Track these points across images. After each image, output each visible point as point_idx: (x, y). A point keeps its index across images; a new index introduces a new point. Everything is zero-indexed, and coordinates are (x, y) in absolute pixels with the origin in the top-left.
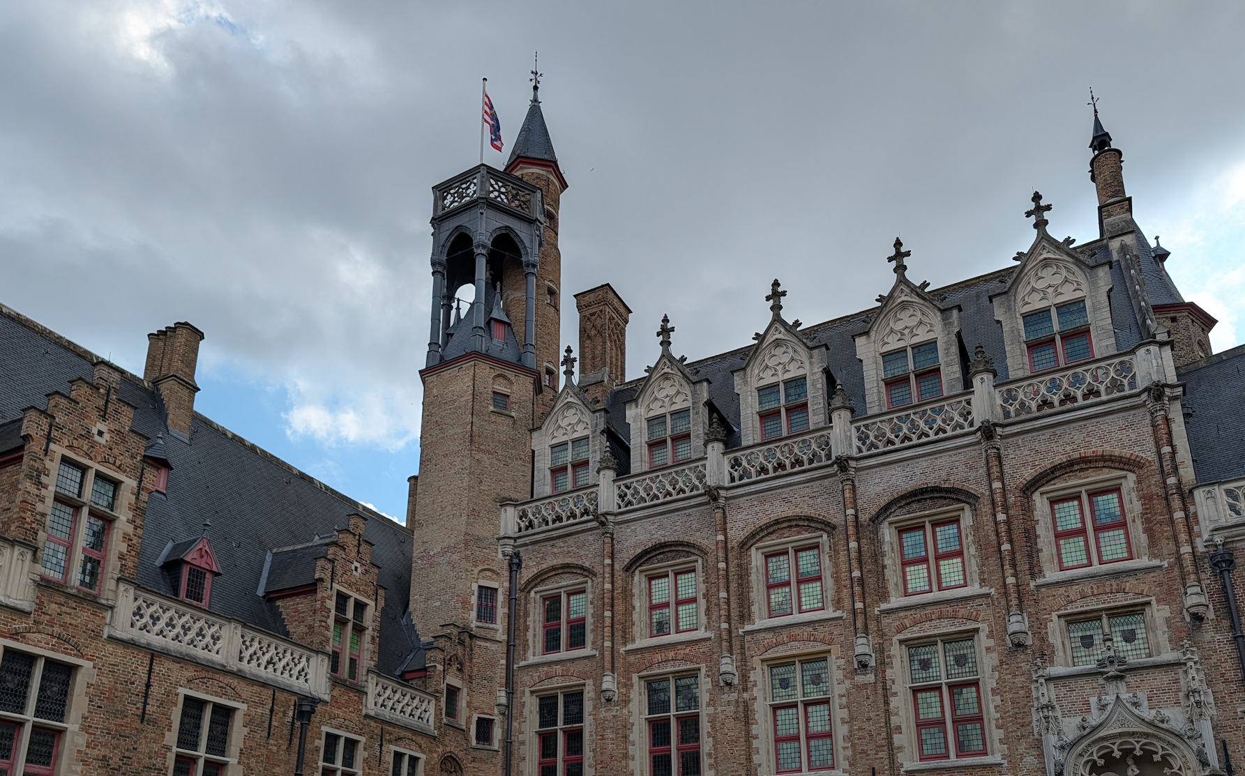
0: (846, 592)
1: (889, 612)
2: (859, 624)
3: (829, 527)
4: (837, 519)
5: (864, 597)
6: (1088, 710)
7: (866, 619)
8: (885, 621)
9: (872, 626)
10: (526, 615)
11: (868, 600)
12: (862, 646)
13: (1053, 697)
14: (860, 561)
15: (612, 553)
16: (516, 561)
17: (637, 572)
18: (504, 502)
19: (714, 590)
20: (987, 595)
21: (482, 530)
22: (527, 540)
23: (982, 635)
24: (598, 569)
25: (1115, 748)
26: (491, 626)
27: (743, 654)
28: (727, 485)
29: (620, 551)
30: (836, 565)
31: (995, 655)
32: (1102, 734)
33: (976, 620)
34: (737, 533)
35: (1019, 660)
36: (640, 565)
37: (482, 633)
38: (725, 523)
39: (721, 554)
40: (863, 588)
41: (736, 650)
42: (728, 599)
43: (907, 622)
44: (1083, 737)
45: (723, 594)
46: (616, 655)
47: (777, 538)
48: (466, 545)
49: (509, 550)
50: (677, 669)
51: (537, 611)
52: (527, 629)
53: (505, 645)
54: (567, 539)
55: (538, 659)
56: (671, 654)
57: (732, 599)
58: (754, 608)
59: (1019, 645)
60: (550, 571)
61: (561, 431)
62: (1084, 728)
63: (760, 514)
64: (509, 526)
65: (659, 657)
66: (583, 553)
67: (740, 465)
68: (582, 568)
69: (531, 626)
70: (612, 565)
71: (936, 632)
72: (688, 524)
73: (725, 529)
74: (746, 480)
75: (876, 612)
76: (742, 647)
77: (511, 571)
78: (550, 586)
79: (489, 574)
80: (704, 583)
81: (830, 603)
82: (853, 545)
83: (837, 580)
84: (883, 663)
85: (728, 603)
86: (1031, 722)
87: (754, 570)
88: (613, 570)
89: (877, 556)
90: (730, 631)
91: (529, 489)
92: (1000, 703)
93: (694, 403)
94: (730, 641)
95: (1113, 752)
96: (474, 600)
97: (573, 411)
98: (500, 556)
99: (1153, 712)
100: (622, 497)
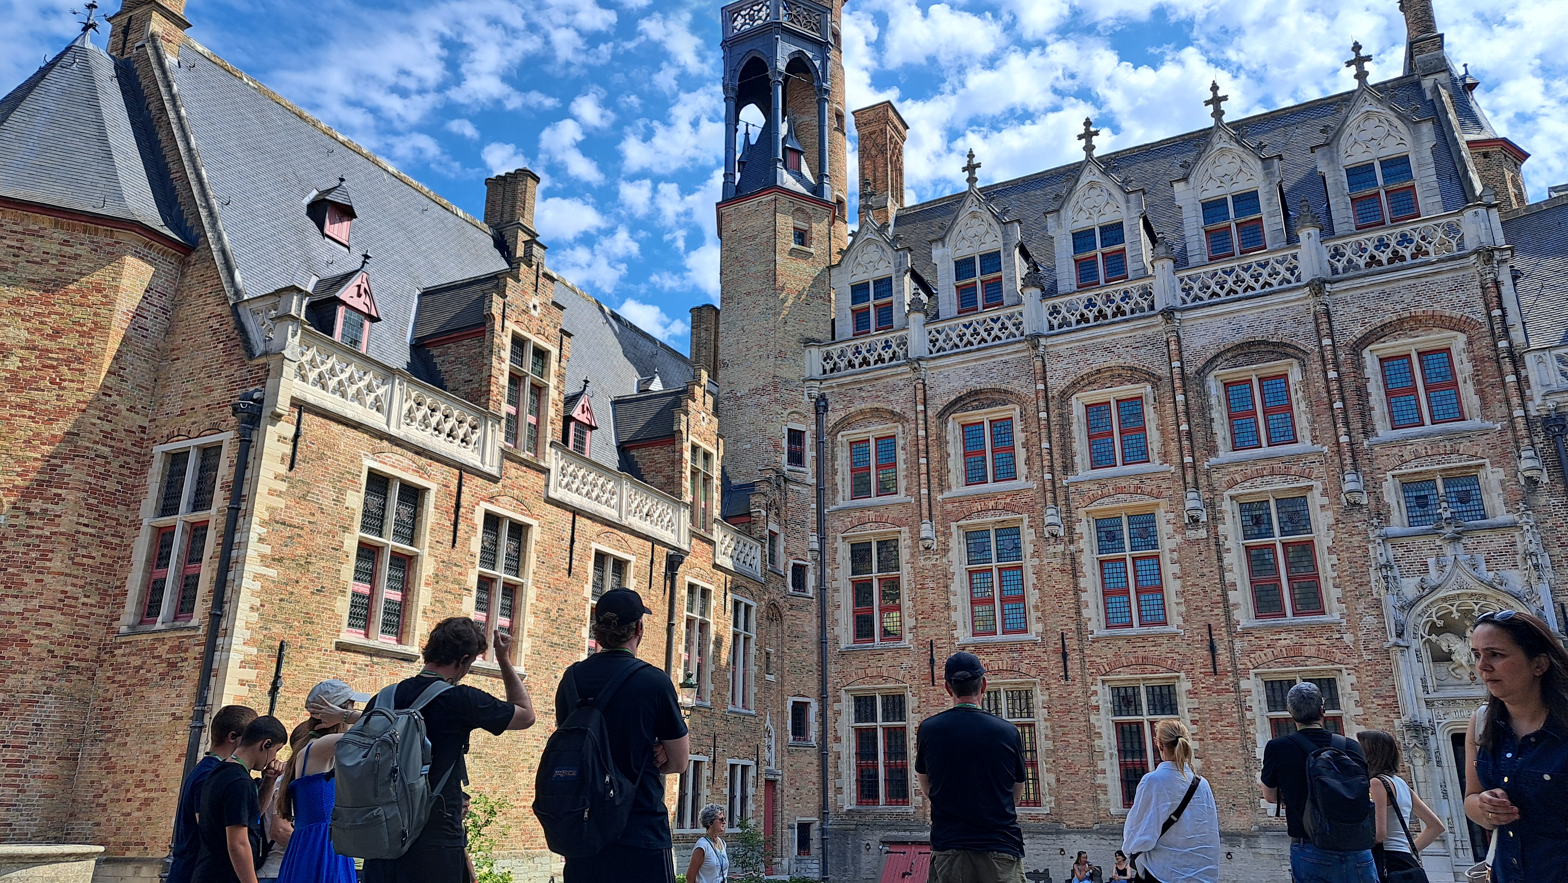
0: (1173, 446)
1: (1218, 467)
2: (1189, 478)
3: (1154, 379)
4: (1164, 372)
5: (1193, 452)
6: (1427, 571)
7: (1195, 473)
8: (1215, 476)
9: (1203, 481)
10: (834, 458)
11: (1197, 455)
12: (1192, 501)
13: (1391, 558)
14: (1187, 413)
15: (925, 399)
16: (823, 403)
17: (950, 418)
18: (808, 342)
19: (1035, 440)
20: (1320, 453)
21: (787, 372)
22: (834, 383)
23: (1317, 493)
24: (911, 415)
25: (1454, 609)
26: (801, 469)
27: (1068, 505)
28: (1045, 333)
29: (933, 397)
30: (1161, 417)
31: (1330, 513)
32: (1441, 594)
33: (1309, 478)
34: (1057, 384)
35: (1355, 519)
36: (954, 412)
37: (793, 475)
38: (1045, 372)
39: (1042, 404)
40: (1192, 442)
41: (1061, 501)
42: (1051, 449)
43: (1238, 478)
44: (1422, 597)
45: (1045, 445)
46: (933, 502)
47: (1099, 388)
48: (775, 387)
49: (815, 393)
50: (998, 518)
51: (845, 455)
52: (835, 472)
53: (814, 488)
54: (875, 383)
55: (848, 503)
56: (991, 504)
57: (1054, 449)
58: (1077, 459)
59: (1355, 505)
60: (858, 415)
61: (861, 269)
62: (1424, 589)
63: (1081, 364)
64: (814, 368)
65: (978, 506)
66: (892, 398)
67: (1059, 313)
68: (892, 412)
69: (840, 470)
70: (925, 411)
71: (1268, 488)
72: (1005, 371)
73: (1045, 378)
74: (1065, 329)
75: (1206, 467)
76: (1067, 499)
77: (817, 413)
78: (858, 433)
79: (796, 416)
80: (1023, 431)
81: (1156, 457)
82: (1180, 398)
83: (1163, 433)
84: (1215, 518)
85: (1051, 454)
86: (1369, 582)
87: (1075, 420)
88: (926, 416)
89: (1204, 409)
90: (1053, 482)
91: (830, 329)
92: (1337, 562)
93: (1005, 244)
94: (1054, 492)
95: (1452, 613)
96: (785, 443)
97: (872, 248)
98: (806, 398)
99: (1491, 574)
100: (934, 342)
